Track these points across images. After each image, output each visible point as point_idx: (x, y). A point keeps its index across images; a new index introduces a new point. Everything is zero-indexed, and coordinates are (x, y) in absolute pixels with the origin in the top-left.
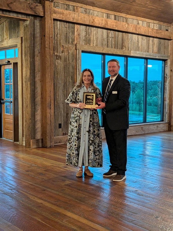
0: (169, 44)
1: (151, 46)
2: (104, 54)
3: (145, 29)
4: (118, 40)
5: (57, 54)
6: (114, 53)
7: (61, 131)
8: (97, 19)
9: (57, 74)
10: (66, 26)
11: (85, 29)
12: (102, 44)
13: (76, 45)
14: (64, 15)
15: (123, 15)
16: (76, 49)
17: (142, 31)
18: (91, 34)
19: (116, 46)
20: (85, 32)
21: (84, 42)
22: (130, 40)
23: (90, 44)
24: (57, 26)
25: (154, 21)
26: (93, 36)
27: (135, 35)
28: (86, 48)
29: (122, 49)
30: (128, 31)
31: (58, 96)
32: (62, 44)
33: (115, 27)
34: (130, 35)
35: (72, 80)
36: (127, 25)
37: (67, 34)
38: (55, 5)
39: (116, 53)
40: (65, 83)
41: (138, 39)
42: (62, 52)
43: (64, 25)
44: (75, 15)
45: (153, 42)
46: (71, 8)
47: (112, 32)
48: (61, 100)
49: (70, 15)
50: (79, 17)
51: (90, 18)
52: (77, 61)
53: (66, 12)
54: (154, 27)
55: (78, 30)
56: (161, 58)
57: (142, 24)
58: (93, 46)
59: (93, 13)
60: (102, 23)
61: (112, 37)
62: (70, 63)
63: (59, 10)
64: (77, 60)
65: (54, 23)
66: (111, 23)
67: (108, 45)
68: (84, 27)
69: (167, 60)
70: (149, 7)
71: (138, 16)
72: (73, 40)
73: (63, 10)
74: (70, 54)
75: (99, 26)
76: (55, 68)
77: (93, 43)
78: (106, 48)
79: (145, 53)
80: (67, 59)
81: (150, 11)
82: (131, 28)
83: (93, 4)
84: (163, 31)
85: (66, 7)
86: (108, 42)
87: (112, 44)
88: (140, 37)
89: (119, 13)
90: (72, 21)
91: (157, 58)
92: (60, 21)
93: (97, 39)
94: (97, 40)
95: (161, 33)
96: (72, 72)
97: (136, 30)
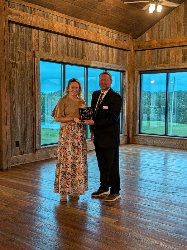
0: (127, 55)
1: (110, 57)
2: (64, 64)
3: (105, 38)
4: (78, 48)
5: (12, 62)
6: (75, 63)
7: (19, 149)
8: (57, 25)
9: (14, 84)
10: (22, 30)
11: (44, 35)
12: (62, 53)
13: (34, 51)
14: (21, 17)
15: (83, 22)
16: (34, 57)
17: (102, 40)
18: (51, 41)
19: (76, 55)
20: (44, 38)
21: (43, 49)
22: (90, 50)
23: (49, 52)
24: (13, 29)
25: (114, 31)
26: (53, 43)
27: (95, 44)
28: (45, 56)
29: (82, 58)
30: (89, 39)
31: (15, 110)
32: (18, 50)
33: (75, 34)
34: (90, 43)
35: (30, 91)
36: (87, 33)
37: (23, 39)
38: (10, 4)
39: (77, 62)
40: (23, 95)
41: (98, 48)
42: (19, 60)
43: (21, 29)
44: (33, 18)
45: (112, 52)
46: (28, 9)
47: (72, 39)
48: (18, 115)
49: (27, 17)
50: (37, 20)
51: (50, 22)
52: (36, 71)
53: (23, 14)
54: (113, 37)
55: (36, 35)
56: (120, 69)
57: (102, 32)
58: (53, 53)
59: (53, 18)
60: (62, 29)
61: (73, 45)
62: (28, 72)
63: (15, 10)
64: (36, 69)
65: (9, 26)
66: (72, 30)
67: (68, 53)
68: (43, 32)
69: (125, 71)
70: (109, 15)
71: (98, 24)
72: (31, 46)
73: (20, 12)
74: (28, 62)
75: (59, 32)
76: (11, 78)
77: (53, 51)
78: (66, 57)
79: (105, 63)
80: (24, 67)
81: (110, 20)
82: (92, 37)
83: (52, 8)
84: (122, 41)
85: (22, 8)
86: (68, 50)
87: (72, 52)
88: (100, 46)
89: (79, 20)
90: (29, 25)
91: (116, 69)
92: (16, 23)
93: (57, 46)
94: (56, 48)
95: (119, 43)
96: (30, 83)
97: (96, 39)
